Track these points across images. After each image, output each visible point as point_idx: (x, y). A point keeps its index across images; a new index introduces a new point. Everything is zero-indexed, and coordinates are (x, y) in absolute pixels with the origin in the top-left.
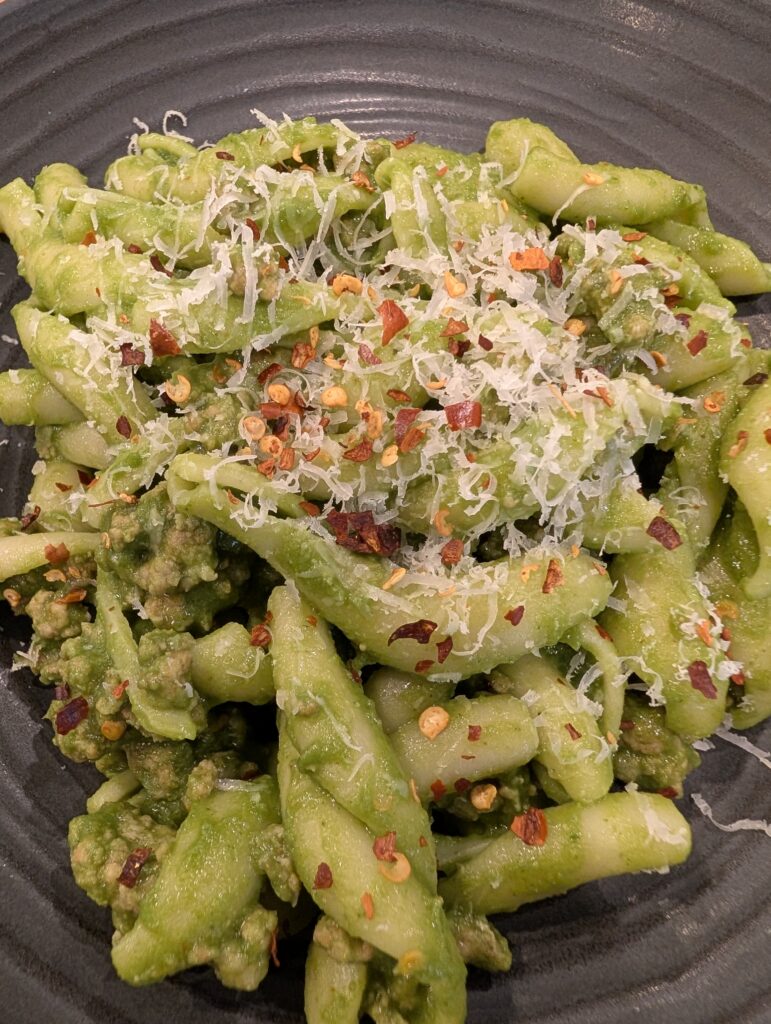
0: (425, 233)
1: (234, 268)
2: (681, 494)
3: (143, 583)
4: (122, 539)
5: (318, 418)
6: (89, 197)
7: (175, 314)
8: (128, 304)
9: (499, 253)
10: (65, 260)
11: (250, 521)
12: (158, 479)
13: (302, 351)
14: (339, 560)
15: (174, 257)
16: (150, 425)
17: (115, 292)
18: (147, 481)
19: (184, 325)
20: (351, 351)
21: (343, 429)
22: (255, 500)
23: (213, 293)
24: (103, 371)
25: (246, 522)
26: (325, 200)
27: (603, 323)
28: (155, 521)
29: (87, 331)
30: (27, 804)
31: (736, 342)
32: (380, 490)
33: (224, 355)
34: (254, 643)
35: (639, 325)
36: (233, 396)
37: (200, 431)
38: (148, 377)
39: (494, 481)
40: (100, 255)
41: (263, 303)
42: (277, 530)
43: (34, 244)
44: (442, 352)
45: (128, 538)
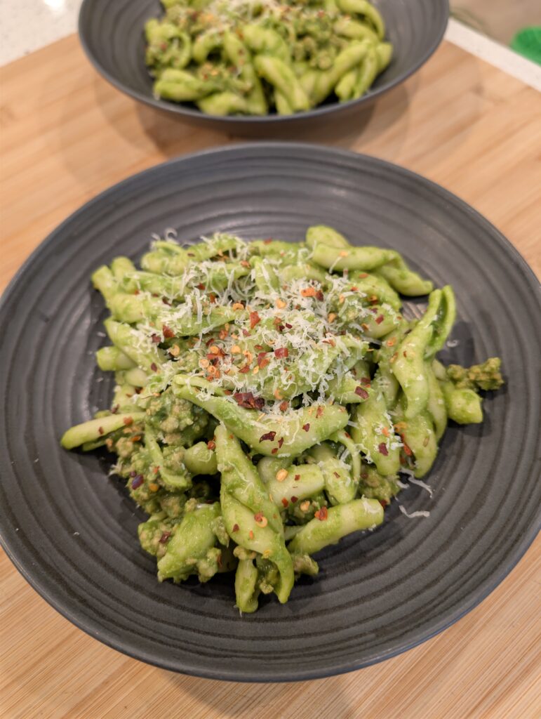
0: (269, 285)
1: (193, 304)
2: (381, 380)
3: (164, 428)
4: (155, 410)
5: (230, 358)
6: (136, 276)
7: (172, 322)
8: (154, 318)
9: (298, 290)
10: (127, 302)
11: (204, 398)
12: (168, 386)
13: (223, 332)
14: (240, 411)
15: (171, 298)
16: (165, 365)
17: (148, 314)
18: (164, 387)
19: (175, 326)
20: (241, 332)
21: (240, 361)
22: (206, 390)
23: (186, 314)
24: (144, 345)
25: (203, 399)
26: (230, 273)
27: (339, 315)
28: (168, 402)
29: (137, 329)
30: (120, 528)
31: (395, 318)
32: (255, 384)
33: (192, 336)
34: (209, 448)
35: (351, 315)
36: (196, 351)
37: (184, 366)
38: (163, 346)
39: (294, 377)
40: (141, 299)
41: (205, 316)
42: (215, 401)
43: (114, 294)
44: (273, 331)
45: (157, 410)
